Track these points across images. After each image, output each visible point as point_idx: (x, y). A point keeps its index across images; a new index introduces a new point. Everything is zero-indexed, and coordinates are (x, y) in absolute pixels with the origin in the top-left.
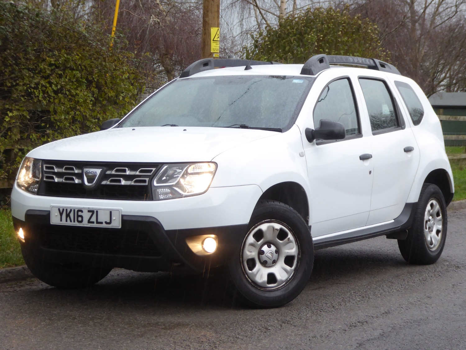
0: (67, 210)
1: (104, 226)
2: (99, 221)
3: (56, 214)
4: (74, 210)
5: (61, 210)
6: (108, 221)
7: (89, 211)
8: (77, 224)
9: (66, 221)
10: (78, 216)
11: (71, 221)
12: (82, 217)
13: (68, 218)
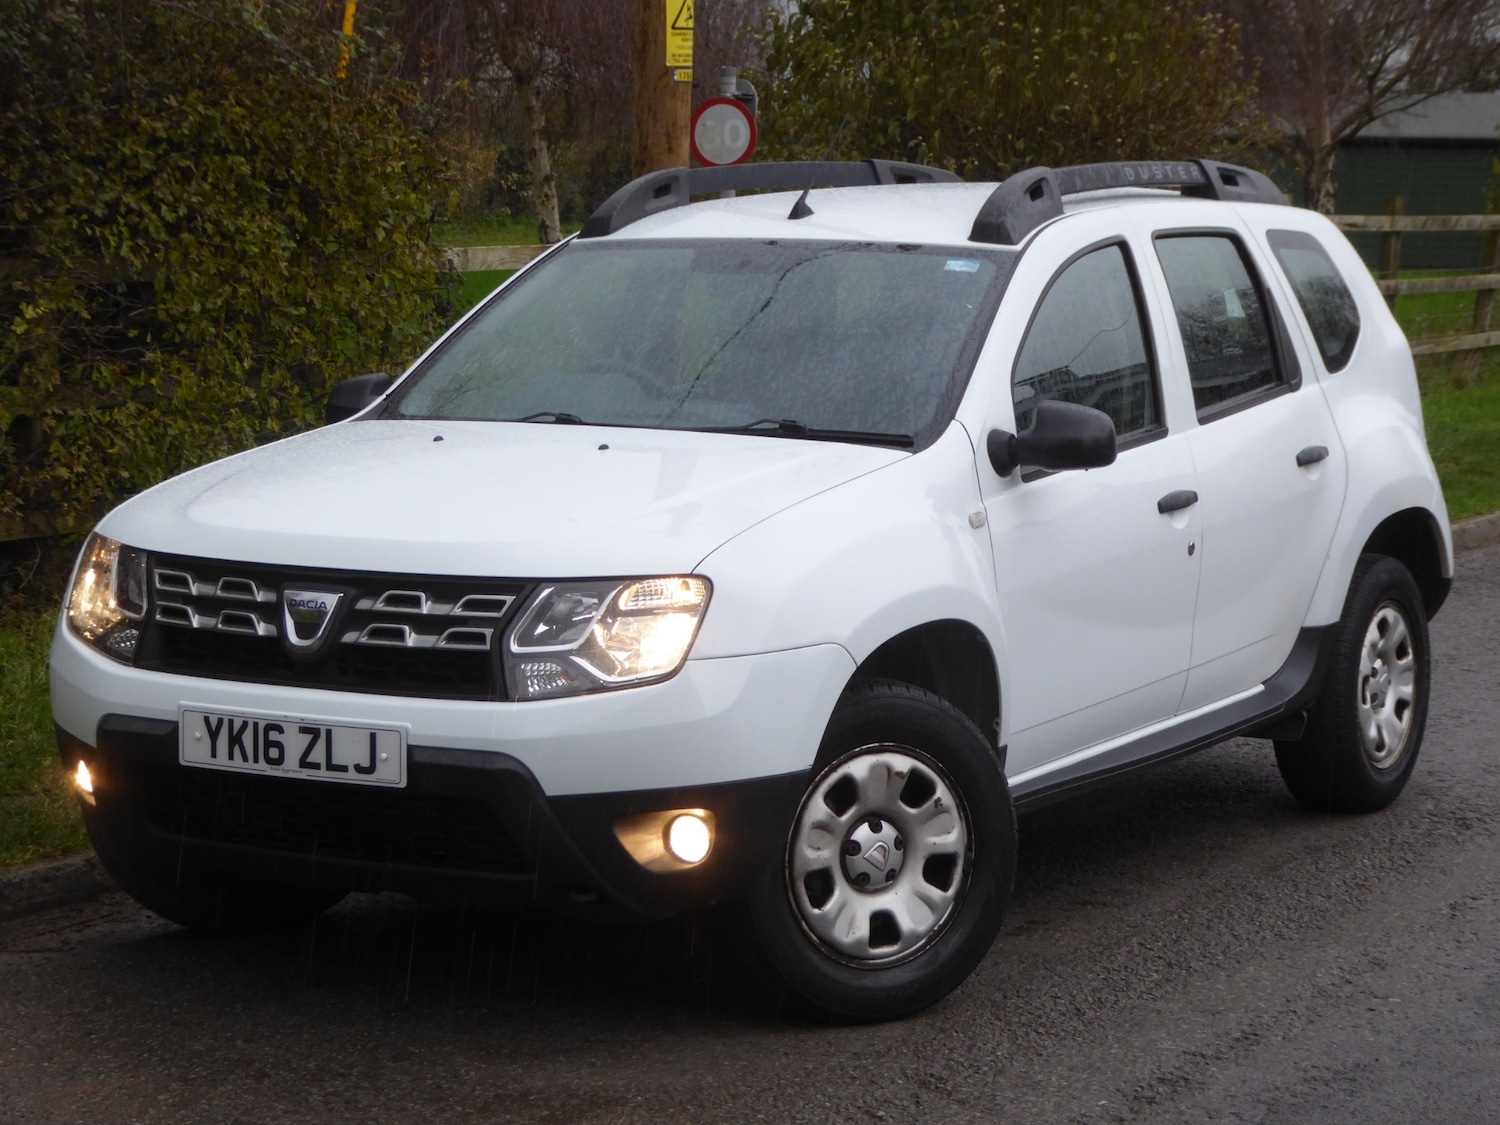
0: (231, 722)
1: (352, 777)
2: (336, 761)
3: (198, 735)
4: (256, 725)
5: (214, 723)
6: (365, 763)
7: (304, 730)
8: (263, 768)
9: (231, 757)
10: (269, 744)
11: (245, 759)
12: (279, 746)
13: (237, 750)
